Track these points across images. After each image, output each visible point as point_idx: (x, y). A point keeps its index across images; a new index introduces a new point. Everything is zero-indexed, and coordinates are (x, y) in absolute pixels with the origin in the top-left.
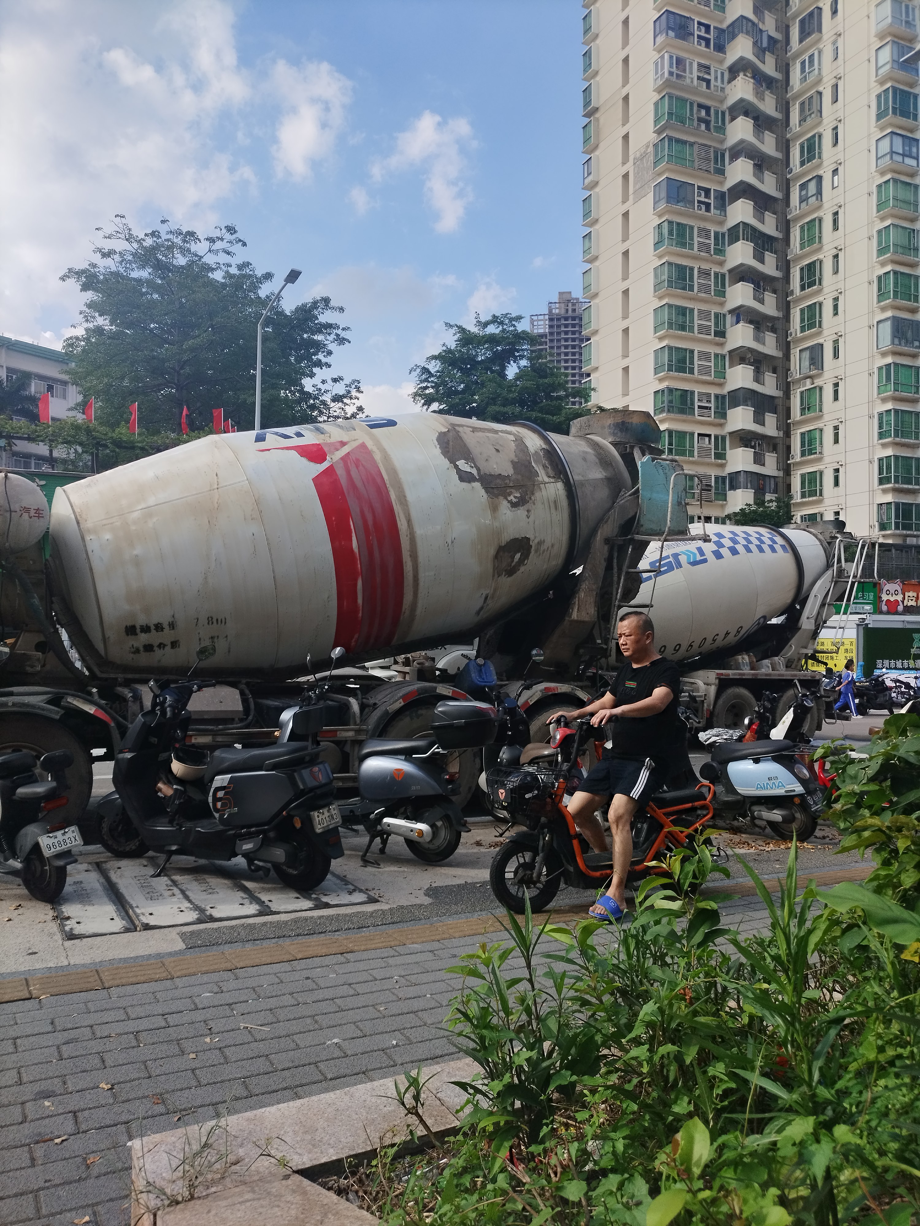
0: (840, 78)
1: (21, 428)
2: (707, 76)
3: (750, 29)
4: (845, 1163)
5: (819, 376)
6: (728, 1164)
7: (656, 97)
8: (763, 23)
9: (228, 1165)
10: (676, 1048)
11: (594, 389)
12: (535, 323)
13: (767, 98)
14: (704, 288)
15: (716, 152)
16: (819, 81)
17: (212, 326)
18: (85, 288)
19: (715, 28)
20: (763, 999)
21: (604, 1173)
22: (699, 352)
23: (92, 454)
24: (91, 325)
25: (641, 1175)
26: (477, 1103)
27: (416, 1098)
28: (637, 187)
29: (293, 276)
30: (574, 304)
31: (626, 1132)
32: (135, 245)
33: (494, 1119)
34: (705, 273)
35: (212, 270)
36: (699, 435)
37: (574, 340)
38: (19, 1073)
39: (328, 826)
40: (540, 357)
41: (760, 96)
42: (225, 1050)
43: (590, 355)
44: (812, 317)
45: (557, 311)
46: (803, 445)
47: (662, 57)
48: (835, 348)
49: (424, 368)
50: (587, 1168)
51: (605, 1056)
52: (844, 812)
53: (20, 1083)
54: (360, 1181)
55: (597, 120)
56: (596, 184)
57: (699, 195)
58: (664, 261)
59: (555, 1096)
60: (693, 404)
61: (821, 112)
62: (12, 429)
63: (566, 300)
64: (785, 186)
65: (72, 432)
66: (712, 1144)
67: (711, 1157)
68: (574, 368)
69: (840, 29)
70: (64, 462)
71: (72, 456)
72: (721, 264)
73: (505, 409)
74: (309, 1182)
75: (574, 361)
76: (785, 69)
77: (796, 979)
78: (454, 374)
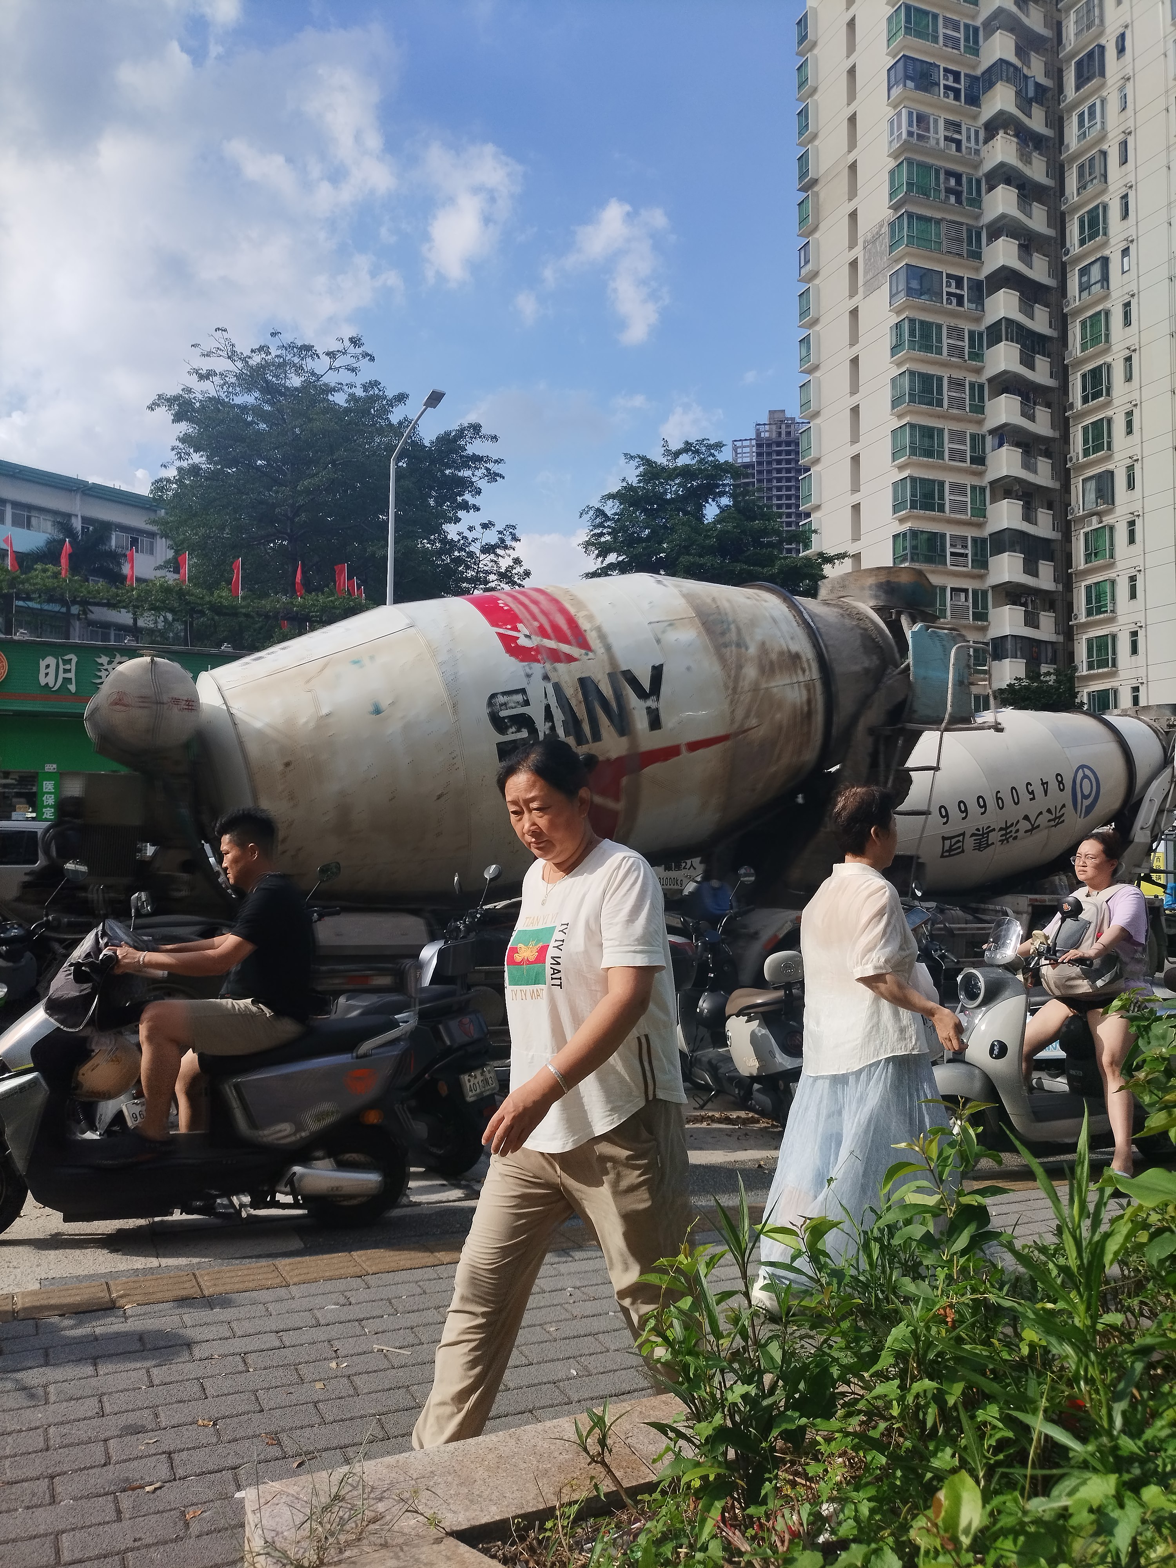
0: (1130, 133)
1: (98, 592)
2: (956, 136)
3: (1011, 74)
4: (1158, 1538)
5: (1109, 512)
6: (1004, 1532)
7: (892, 164)
8: (1029, 67)
9: (365, 1524)
10: (934, 1384)
11: (815, 532)
12: (739, 450)
13: (1034, 161)
14: (957, 403)
15: (969, 231)
16: (1103, 138)
17: (333, 462)
18: (178, 418)
19: (966, 75)
20: (1047, 1321)
21: (844, 1544)
22: (951, 484)
23: (186, 622)
24: (184, 464)
25: (892, 1548)
26: (680, 1451)
27: (602, 1442)
28: (869, 277)
29: (435, 399)
30: (788, 426)
31: (871, 1492)
32: (240, 364)
33: (701, 1472)
34: (957, 384)
35: (333, 390)
36: (952, 589)
37: (788, 471)
38: (100, 1401)
39: (482, 1093)
40: (746, 493)
41: (1025, 158)
42: (355, 1378)
43: (810, 489)
44: (1098, 436)
45: (767, 435)
46: (1089, 601)
47: (899, 114)
48: (1129, 476)
49: (598, 510)
50: (821, 1539)
51: (843, 1394)
52: (1149, 1082)
53: (102, 1414)
54: (532, 1550)
55: (817, 194)
56: (815, 275)
57: (949, 285)
58: (904, 369)
59: (780, 1443)
60: (944, 550)
61: (1105, 176)
62: (89, 592)
63: (778, 420)
64: (1060, 271)
65: (161, 596)
66: (984, 1506)
67: (984, 1524)
68: (789, 506)
69: (1129, 71)
70: (151, 632)
71: (161, 625)
72: (979, 371)
73: (702, 561)
74: (467, 1548)
75: (789, 497)
76: (1057, 122)
77: (1090, 1297)
78: (637, 517)
